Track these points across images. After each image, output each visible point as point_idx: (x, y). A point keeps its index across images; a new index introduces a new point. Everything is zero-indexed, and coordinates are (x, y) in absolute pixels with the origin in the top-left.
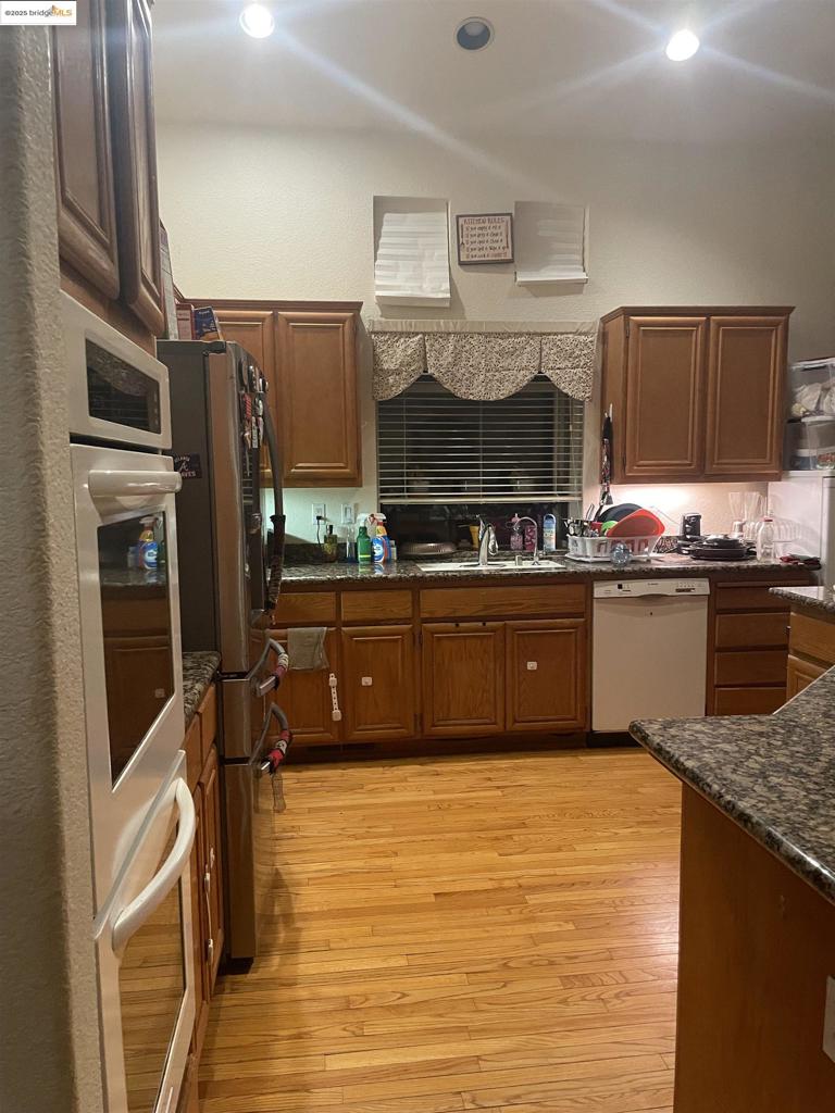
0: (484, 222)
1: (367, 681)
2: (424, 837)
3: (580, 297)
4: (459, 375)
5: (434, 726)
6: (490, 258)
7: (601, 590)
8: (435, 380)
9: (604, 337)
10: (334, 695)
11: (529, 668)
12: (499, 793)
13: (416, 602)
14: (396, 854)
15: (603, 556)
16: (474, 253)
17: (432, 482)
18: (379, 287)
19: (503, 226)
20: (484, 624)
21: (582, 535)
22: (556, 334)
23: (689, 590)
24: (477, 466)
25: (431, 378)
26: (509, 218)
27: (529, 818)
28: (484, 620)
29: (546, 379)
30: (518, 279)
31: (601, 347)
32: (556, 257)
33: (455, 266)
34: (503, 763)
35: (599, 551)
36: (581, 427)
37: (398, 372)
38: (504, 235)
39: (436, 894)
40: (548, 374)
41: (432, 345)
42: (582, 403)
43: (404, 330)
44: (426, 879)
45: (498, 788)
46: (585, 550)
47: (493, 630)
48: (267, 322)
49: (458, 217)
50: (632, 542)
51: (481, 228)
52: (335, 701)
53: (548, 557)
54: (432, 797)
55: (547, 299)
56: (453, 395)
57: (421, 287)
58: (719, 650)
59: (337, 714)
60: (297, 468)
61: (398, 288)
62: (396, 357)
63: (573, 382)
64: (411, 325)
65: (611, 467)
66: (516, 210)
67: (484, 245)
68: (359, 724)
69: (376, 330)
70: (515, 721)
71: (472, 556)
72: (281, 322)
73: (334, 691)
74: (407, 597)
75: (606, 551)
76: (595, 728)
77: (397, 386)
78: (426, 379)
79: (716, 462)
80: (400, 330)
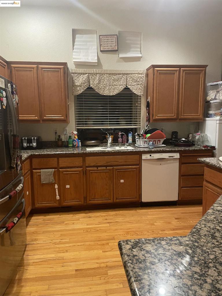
0: (108, 37)
1: (68, 186)
2: (79, 244)
3: (139, 62)
4: (100, 87)
5: (90, 201)
6: (110, 49)
7: (144, 157)
8: (92, 89)
9: (147, 75)
10: (57, 191)
11: (121, 182)
12: (108, 225)
13: (84, 161)
14: (67, 251)
15: (146, 145)
16: (105, 48)
17: (94, 122)
18: (74, 58)
19: (114, 39)
20: (106, 168)
21: (139, 139)
22: (131, 74)
23: (173, 157)
24: (107, 116)
25: (91, 88)
26: (116, 36)
27: (116, 235)
28: (106, 166)
29: (129, 89)
30: (120, 56)
31: (146, 78)
32: (132, 49)
33: (99, 52)
34: (112, 213)
35: (145, 143)
36: (140, 104)
37: (80, 86)
38: (115, 41)
39: (76, 270)
40: (129, 87)
41: (91, 77)
42: (141, 96)
43: (82, 72)
44: (75, 263)
45: (108, 223)
46: (140, 143)
47: (110, 170)
48: (35, 69)
49: (100, 36)
50: (155, 141)
51: (107, 40)
52: (57, 193)
53: (130, 145)
54: (86, 227)
55: (129, 63)
56: (99, 94)
57: (88, 59)
58: (183, 176)
59: (58, 197)
60: (46, 117)
61: (80, 59)
62: (80, 81)
63: (137, 90)
64: (84, 70)
65: (149, 117)
66: (119, 34)
67: (109, 45)
68: (65, 201)
69: (73, 72)
70: (117, 199)
71: (106, 145)
72: (40, 69)
73: (57, 190)
74: (81, 159)
75: (147, 144)
76: (143, 201)
77: (80, 91)
78: (90, 88)
79: (182, 115)
80: (81, 72)
